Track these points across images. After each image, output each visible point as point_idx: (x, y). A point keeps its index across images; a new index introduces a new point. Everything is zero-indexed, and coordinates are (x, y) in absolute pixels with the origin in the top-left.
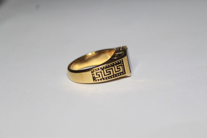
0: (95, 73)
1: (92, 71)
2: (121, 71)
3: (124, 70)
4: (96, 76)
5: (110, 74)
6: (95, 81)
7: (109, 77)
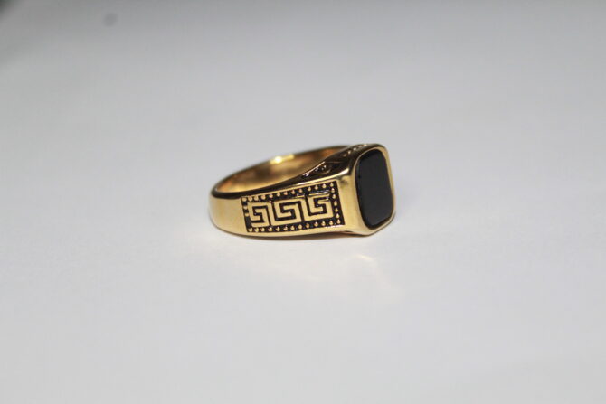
0: (250, 207)
1: (245, 200)
2: (330, 214)
3: (340, 213)
4: (253, 218)
5: (293, 217)
6: (251, 230)
7: (289, 226)
